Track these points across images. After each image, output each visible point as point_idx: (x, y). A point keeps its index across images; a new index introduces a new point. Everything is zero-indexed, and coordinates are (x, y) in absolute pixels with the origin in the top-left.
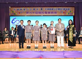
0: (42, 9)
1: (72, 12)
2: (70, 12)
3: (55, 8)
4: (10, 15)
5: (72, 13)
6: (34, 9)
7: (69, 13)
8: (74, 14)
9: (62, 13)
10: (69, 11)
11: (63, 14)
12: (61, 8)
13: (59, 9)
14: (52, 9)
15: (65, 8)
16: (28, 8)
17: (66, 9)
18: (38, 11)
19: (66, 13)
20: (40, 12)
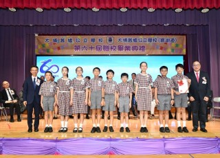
0: (110, 40)
1: (180, 46)
2: (177, 45)
3: (141, 37)
4: (36, 53)
5: (181, 50)
6: (93, 40)
7: (173, 50)
8: (184, 52)
9: (157, 48)
10: (173, 45)
11: (159, 52)
12: (156, 37)
13: (150, 40)
14: (135, 40)
15: (166, 37)
16: (79, 37)
17: (167, 40)
18: (103, 44)
19: (166, 49)
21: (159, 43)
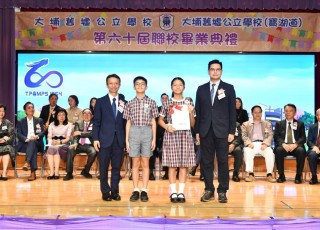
0: (167, 22)
1: (309, 35)
2: (302, 33)
3: (229, 15)
4: (18, 45)
5: (311, 42)
6: (132, 22)
7: (293, 42)
9: (262, 38)
10: (295, 31)
11: (267, 46)
12: (259, 15)
13: (247, 22)
14: (217, 22)
15: (279, 16)
16: (103, 15)
17: (283, 22)
18: (152, 29)
19: (279, 40)
20: (162, 36)
21: (266, 28)
